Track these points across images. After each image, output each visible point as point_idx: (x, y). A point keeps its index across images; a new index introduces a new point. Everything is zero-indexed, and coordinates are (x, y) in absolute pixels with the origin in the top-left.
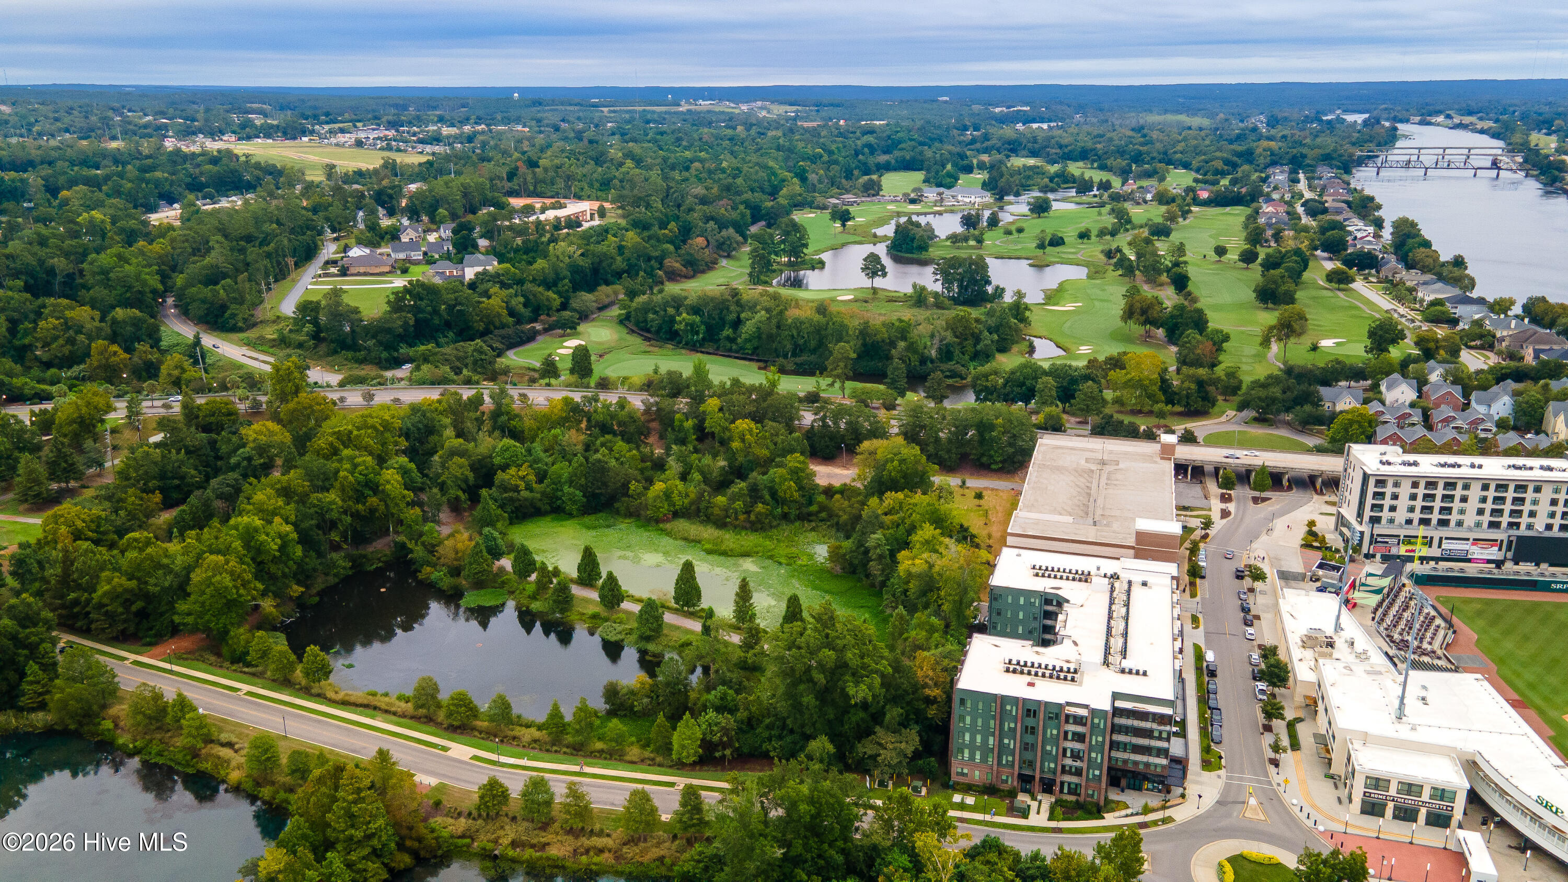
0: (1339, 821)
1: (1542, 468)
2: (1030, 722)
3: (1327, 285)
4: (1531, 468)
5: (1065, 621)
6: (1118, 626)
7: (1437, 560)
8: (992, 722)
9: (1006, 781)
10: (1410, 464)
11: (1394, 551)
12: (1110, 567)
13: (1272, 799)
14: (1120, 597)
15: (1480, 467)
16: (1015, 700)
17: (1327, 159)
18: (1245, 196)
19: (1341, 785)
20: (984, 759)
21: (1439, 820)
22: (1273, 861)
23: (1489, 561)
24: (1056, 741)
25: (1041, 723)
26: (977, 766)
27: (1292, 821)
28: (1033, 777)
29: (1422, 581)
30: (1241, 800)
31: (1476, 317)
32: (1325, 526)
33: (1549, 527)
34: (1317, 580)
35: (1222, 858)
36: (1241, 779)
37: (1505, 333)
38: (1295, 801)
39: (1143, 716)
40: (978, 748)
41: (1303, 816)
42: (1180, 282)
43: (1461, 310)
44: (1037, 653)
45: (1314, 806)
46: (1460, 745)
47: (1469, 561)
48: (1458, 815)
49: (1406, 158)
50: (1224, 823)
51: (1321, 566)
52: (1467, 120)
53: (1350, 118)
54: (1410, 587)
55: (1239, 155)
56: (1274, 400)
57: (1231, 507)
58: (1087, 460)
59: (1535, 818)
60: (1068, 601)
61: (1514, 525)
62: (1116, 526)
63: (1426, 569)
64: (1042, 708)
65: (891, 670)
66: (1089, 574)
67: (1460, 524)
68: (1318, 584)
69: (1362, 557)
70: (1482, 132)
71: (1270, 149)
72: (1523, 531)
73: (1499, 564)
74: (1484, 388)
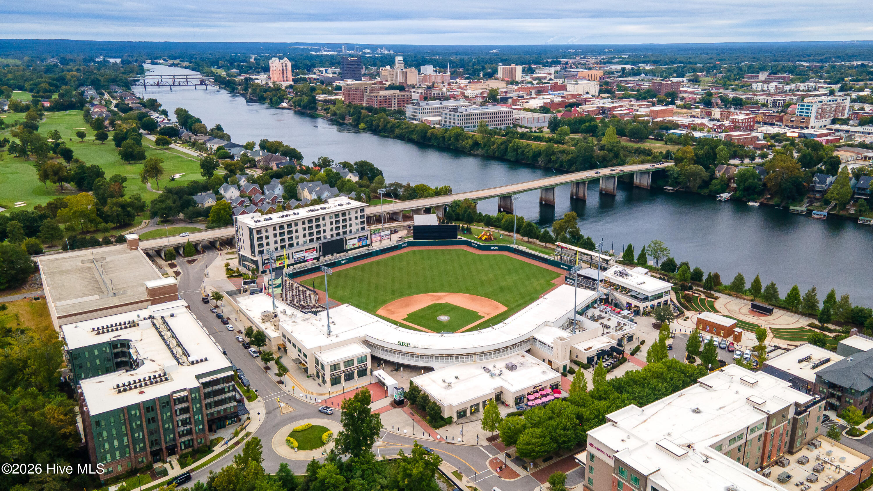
0: (325, 394)
1: (321, 209)
2: (151, 415)
3: (157, 147)
4: (318, 210)
5: (137, 352)
6: (173, 343)
7: (293, 265)
8: (123, 428)
9: (142, 461)
10: (268, 220)
11: (274, 266)
12: (145, 313)
13: (290, 399)
14: (163, 328)
15: (298, 214)
16: (137, 406)
17: (114, 81)
18: (76, 103)
19: (316, 378)
20: (122, 455)
21: (363, 373)
22: (310, 426)
23: (314, 259)
24: (171, 419)
25: (159, 412)
26: (118, 462)
27: (306, 404)
28: (161, 449)
29: (293, 276)
30: (277, 406)
31: (242, 153)
32: (234, 264)
33: (332, 236)
34: (246, 291)
35: (286, 437)
36: (270, 397)
37: (259, 158)
38: (301, 395)
39: (216, 382)
40: (117, 449)
41: (308, 400)
42: (67, 154)
43: (232, 151)
44: (131, 375)
45: (311, 393)
46: (358, 335)
47: (306, 261)
48: (369, 366)
49: (157, 80)
50: (276, 421)
51: (245, 283)
52: (176, 62)
53: (112, 60)
54: (289, 281)
55: (57, 80)
56: (170, 208)
57: (179, 269)
58: (82, 262)
59: (400, 352)
60: (131, 341)
61: (319, 239)
62: (129, 292)
63: (291, 270)
64: (157, 403)
65: (31, 427)
66: (134, 321)
67: (298, 244)
68: (249, 292)
69: (260, 274)
70: (186, 68)
71: (75, 76)
72: (323, 241)
73: (318, 259)
74: (268, 183)
